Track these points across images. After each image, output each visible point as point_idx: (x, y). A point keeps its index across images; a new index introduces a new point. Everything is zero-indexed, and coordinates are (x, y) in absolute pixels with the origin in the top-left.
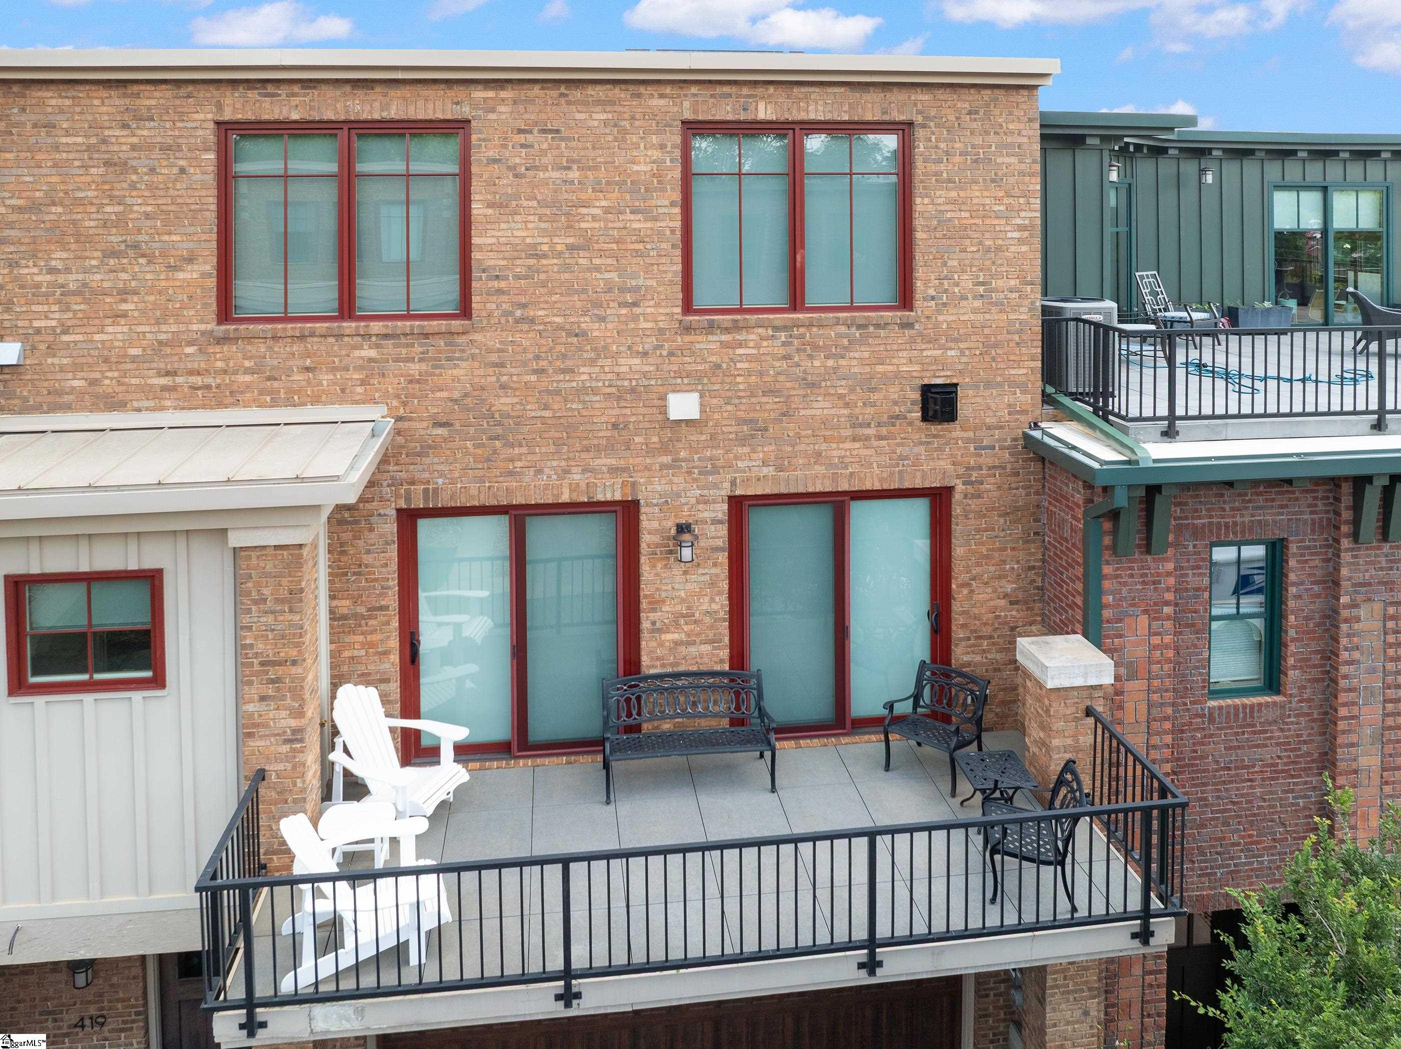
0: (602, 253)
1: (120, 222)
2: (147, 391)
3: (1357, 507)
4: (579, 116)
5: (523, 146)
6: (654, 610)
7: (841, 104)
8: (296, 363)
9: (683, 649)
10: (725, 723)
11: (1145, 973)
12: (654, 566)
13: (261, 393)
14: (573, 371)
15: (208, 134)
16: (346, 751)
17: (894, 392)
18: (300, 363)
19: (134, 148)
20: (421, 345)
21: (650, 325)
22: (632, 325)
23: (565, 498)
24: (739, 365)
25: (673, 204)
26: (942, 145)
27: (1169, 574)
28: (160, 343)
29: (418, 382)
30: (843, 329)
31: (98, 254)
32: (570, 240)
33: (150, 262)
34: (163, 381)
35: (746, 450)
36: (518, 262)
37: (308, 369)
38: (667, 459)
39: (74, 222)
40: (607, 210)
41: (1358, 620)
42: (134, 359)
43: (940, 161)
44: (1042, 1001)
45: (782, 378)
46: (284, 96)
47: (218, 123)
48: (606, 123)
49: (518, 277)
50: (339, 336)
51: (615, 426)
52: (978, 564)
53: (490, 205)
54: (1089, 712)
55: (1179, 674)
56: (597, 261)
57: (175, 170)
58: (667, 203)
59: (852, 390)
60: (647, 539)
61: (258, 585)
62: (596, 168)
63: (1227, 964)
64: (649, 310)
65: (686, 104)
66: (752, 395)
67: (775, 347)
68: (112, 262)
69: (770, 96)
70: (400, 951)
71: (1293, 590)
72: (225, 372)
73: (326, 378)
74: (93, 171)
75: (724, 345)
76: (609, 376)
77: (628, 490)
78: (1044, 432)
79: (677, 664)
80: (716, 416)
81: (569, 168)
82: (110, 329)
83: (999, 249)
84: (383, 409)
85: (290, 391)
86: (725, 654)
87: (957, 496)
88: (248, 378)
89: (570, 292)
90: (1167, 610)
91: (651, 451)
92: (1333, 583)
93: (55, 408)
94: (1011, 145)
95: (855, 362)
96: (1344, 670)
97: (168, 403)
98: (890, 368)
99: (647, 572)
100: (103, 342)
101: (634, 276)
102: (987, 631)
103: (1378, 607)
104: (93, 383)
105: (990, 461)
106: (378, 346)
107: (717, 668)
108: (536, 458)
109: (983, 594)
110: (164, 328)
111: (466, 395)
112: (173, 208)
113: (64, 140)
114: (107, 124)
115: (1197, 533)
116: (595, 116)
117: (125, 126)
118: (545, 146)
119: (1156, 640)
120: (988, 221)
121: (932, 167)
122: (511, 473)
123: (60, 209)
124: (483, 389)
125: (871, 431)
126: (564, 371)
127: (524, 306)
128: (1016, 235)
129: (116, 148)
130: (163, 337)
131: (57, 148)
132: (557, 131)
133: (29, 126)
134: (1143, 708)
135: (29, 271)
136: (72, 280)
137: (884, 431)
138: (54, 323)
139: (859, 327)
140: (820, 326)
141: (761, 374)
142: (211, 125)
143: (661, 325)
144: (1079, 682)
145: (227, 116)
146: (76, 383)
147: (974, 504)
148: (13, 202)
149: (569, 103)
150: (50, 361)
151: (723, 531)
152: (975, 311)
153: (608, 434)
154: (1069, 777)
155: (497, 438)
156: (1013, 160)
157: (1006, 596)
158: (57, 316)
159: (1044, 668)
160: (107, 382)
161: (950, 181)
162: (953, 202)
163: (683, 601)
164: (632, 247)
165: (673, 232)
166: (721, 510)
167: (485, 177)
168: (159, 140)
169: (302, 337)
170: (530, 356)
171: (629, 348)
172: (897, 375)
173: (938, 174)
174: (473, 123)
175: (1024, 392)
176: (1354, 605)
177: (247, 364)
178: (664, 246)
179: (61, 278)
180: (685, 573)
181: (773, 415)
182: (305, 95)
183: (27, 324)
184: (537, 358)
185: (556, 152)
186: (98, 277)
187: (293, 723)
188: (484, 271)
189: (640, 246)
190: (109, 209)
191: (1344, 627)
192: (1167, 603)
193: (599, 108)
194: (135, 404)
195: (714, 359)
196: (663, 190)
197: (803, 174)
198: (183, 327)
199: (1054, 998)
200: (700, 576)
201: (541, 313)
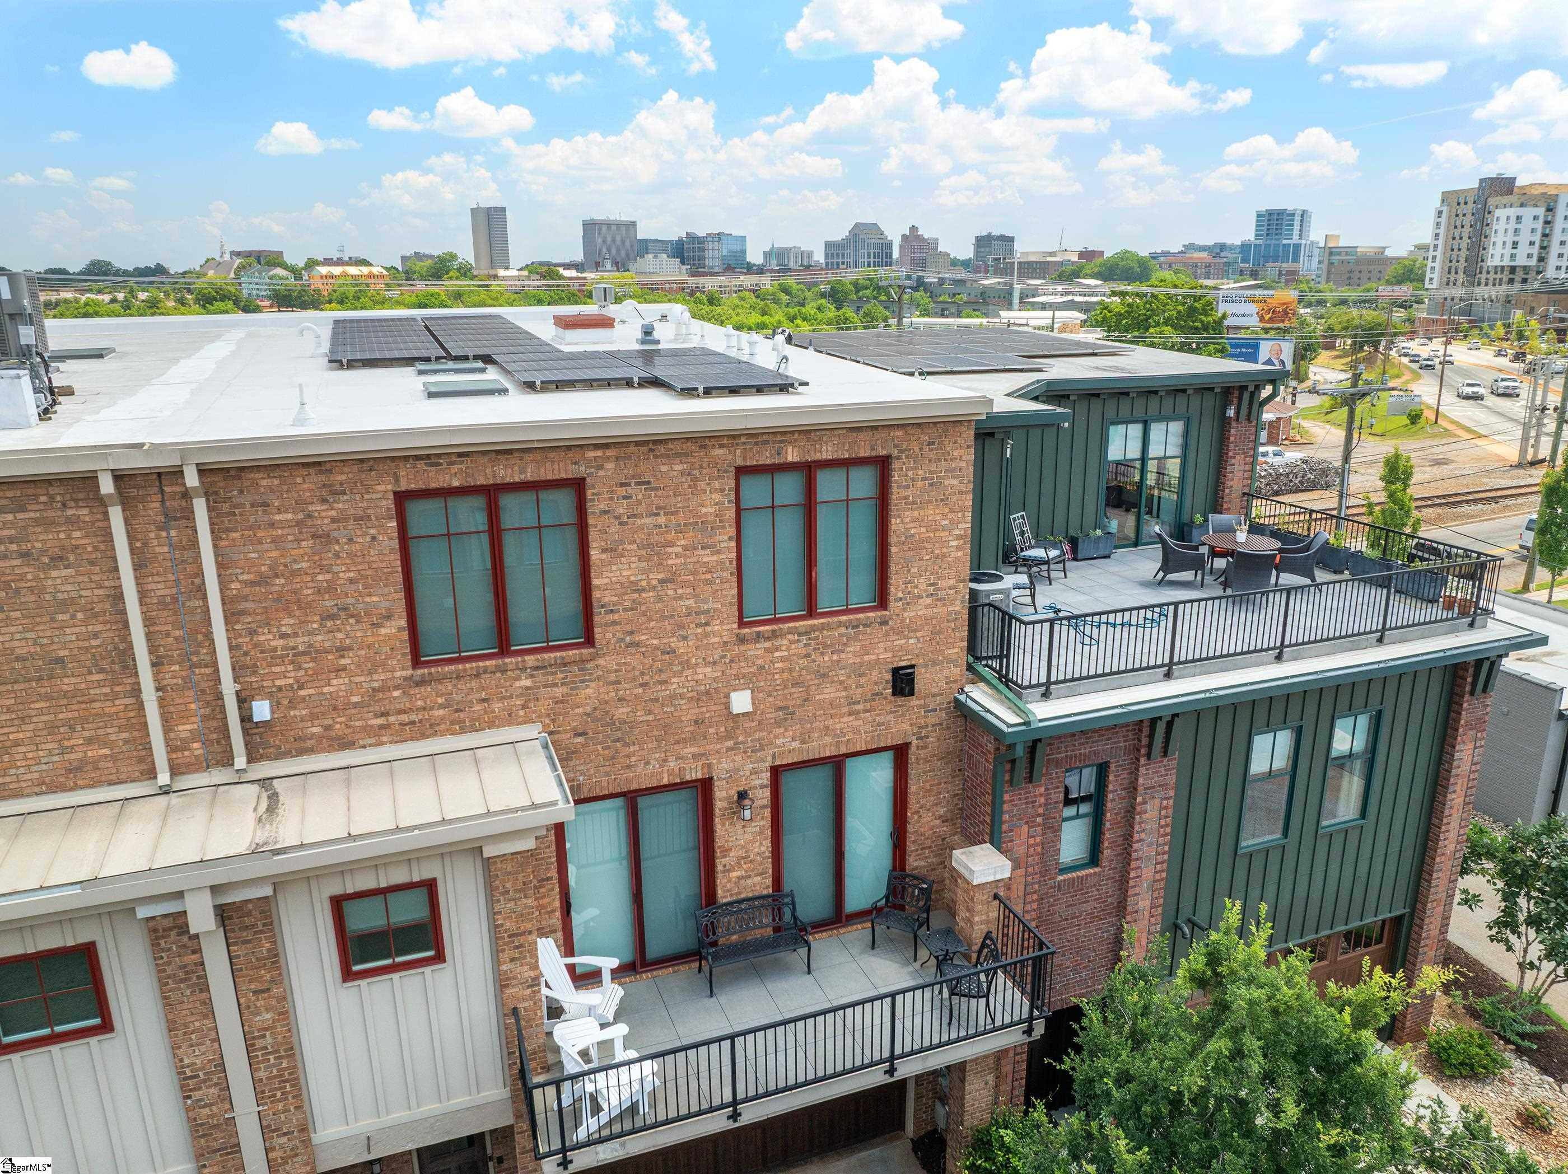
0: (683, 585)
1: (331, 588)
2: (367, 730)
3: (1151, 736)
4: (664, 468)
5: (624, 498)
6: (724, 857)
7: (844, 444)
8: (474, 697)
9: (743, 882)
10: (770, 931)
11: (1016, 1055)
12: (724, 825)
13: (453, 723)
14: (666, 682)
15: (389, 503)
16: (547, 986)
17: (875, 676)
18: (477, 696)
19: (333, 520)
20: (562, 672)
21: (717, 640)
22: (705, 642)
23: (665, 781)
24: (777, 665)
25: (730, 539)
26: (910, 473)
27: (1041, 795)
28: (374, 690)
29: (562, 702)
30: (843, 630)
31: (317, 618)
32: (661, 576)
33: (358, 622)
34: (379, 721)
35: (782, 730)
36: (626, 597)
37: (483, 700)
38: (730, 743)
39: (295, 592)
40: (685, 548)
41: (1145, 812)
42: (356, 705)
43: (908, 487)
44: (963, 1081)
45: (804, 672)
46: (445, 466)
47: (395, 493)
48: (682, 473)
49: (625, 610)
50: (504, 672)
51: (696, 722)
52: (924, 797)
53: (604, 551)
54: (996, 897)
55: (1043, 863)
56: (680, 591)
57: (368, 539)
58: (726, 538)
59: (849, 677)
60: (719, 805)
61: (503, 881)
62: (676, 513)
63: (1076, 1040)
64: (717, 628)
65: (738, 452)
66: (786, 687)
67: (799, 649)
68: (329, 624)
69: (796, 440)
70: (633, 1109)
71: (1110, 796)
72: (424, 709)
73: (497, 706)
74: (304, 544)
75: (767, 650)
76: (692, 683)
77: (706, 770)
78: (968, 696)
79: (740, 893)
80: (762, 707)
81: (657, 514)
82: (334, 682)
83: (944, 556)
84: (539, 726)
85: (473, 720)
86: (769, 881)
87: (913, 749)
88: (441, 712)
89: (662, 618)
90: (1039, 820)
91: (720, 739)
92: (1132, 788)
93: (302, 752)
94: (952, 470)
95: (850, 655)
96: (1136, 846)
97: (385, 739)
98: (873, 657)
99: (719, 829)
100: (331, 693)
101: (705, 601)
102: (928, 843)
103: (1157, 801)
104: (328, 728)
105: (933, 721)
106: (532, 676)
107: (765, 892)
108: (645, 752)
109: (927, 818)
110: (375, 677)
111: (595, 709)
112: (369, 572)
113: (277, 517)
114: (309, 500)
115: (1058, 763)
116: (675, 467)
117: (324, 501)
118: (640, 497)
119: (1032, 841)
120: (938, 534)
121: (903, 493)
122: (628, 767)
123: (283, 581)
124: (606, 702)
125: (860, 707)
126: (661, 683)
127: (631, 633)
128: (955, 543)
129: (319, 522)
130: (375, 685)
131: (272, 525)
132: (648, 483)
133: (248, 505)
134: (1022, 887)
135: (264, 637)
136: (301, 642)
137: (868, 706)
138: (291, 681)
139: (853, 627)
140: (830, 629)
141: (790, 670)
142: (391, 496)
143: (725, 639)
144: (991, 879)
145: (403, 486)
146: (315, 730)
147: (922, 753)
148: (245, 577)
149: (656, 457)
150: (292, 713)
151: (767, 793)
152: (927, 607)
153: (692, 728)
154: (988, 942)
155: (618, 740)
156: (955, 482)
157: (940, 817)
158: (292, 674)
159: (971, 871)
160: (338, 726)
161: (914, 503)
162: (915, 520)
163: (743, 847)
164: (703, 577)
165: (731, 562)
166: (765, 778)
167: (599, 527)
168: (352, 511)
169: (477, 675)
170: (637, 673)
171: (704, 659)
172: (877, 661)
173: (907, 498)
174: (588, 481)
175: (956, 666)
176: (1144, 803)
177: (440, 700)
178: (725, 574)
179: (292, 642)
180: (744, 827)
181: (798, 702)
182: (462, 463)
183: (270, 683)
184: (642, 674)
185: (648, 501)
186: (319, 638)
187: (532, 974)
188: (602, 607)
189: (709, 576)
190: (320, 577)
191: (1137, 817)
192: (1039, 815)
193: (677, 460)
194: (361, 743)
195: (760, 662)
196: (724, 527)
197: (816, 503)
198: (389, 675)
199: (970, 1077)
200: (753, 828)
201: (644, 637)
